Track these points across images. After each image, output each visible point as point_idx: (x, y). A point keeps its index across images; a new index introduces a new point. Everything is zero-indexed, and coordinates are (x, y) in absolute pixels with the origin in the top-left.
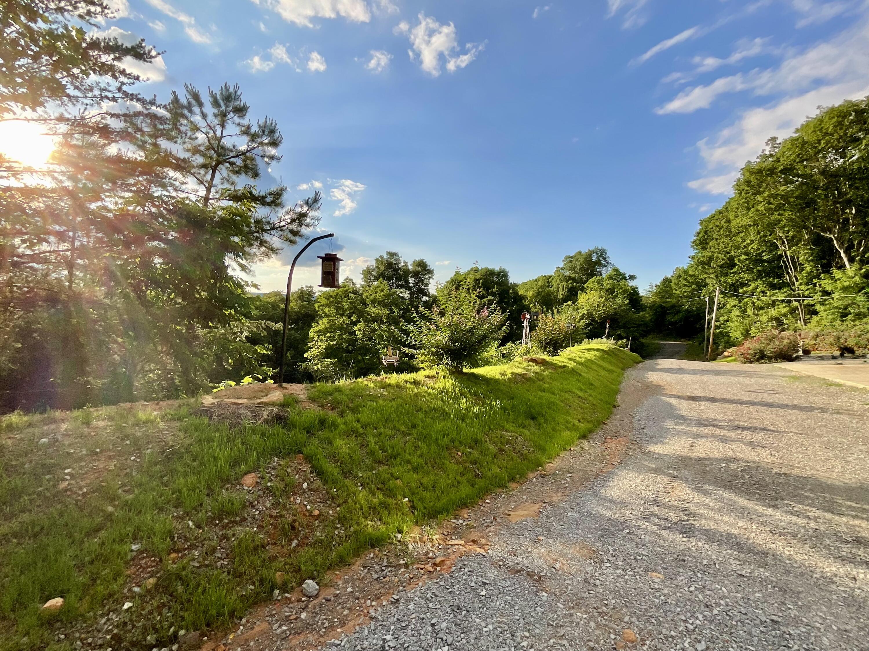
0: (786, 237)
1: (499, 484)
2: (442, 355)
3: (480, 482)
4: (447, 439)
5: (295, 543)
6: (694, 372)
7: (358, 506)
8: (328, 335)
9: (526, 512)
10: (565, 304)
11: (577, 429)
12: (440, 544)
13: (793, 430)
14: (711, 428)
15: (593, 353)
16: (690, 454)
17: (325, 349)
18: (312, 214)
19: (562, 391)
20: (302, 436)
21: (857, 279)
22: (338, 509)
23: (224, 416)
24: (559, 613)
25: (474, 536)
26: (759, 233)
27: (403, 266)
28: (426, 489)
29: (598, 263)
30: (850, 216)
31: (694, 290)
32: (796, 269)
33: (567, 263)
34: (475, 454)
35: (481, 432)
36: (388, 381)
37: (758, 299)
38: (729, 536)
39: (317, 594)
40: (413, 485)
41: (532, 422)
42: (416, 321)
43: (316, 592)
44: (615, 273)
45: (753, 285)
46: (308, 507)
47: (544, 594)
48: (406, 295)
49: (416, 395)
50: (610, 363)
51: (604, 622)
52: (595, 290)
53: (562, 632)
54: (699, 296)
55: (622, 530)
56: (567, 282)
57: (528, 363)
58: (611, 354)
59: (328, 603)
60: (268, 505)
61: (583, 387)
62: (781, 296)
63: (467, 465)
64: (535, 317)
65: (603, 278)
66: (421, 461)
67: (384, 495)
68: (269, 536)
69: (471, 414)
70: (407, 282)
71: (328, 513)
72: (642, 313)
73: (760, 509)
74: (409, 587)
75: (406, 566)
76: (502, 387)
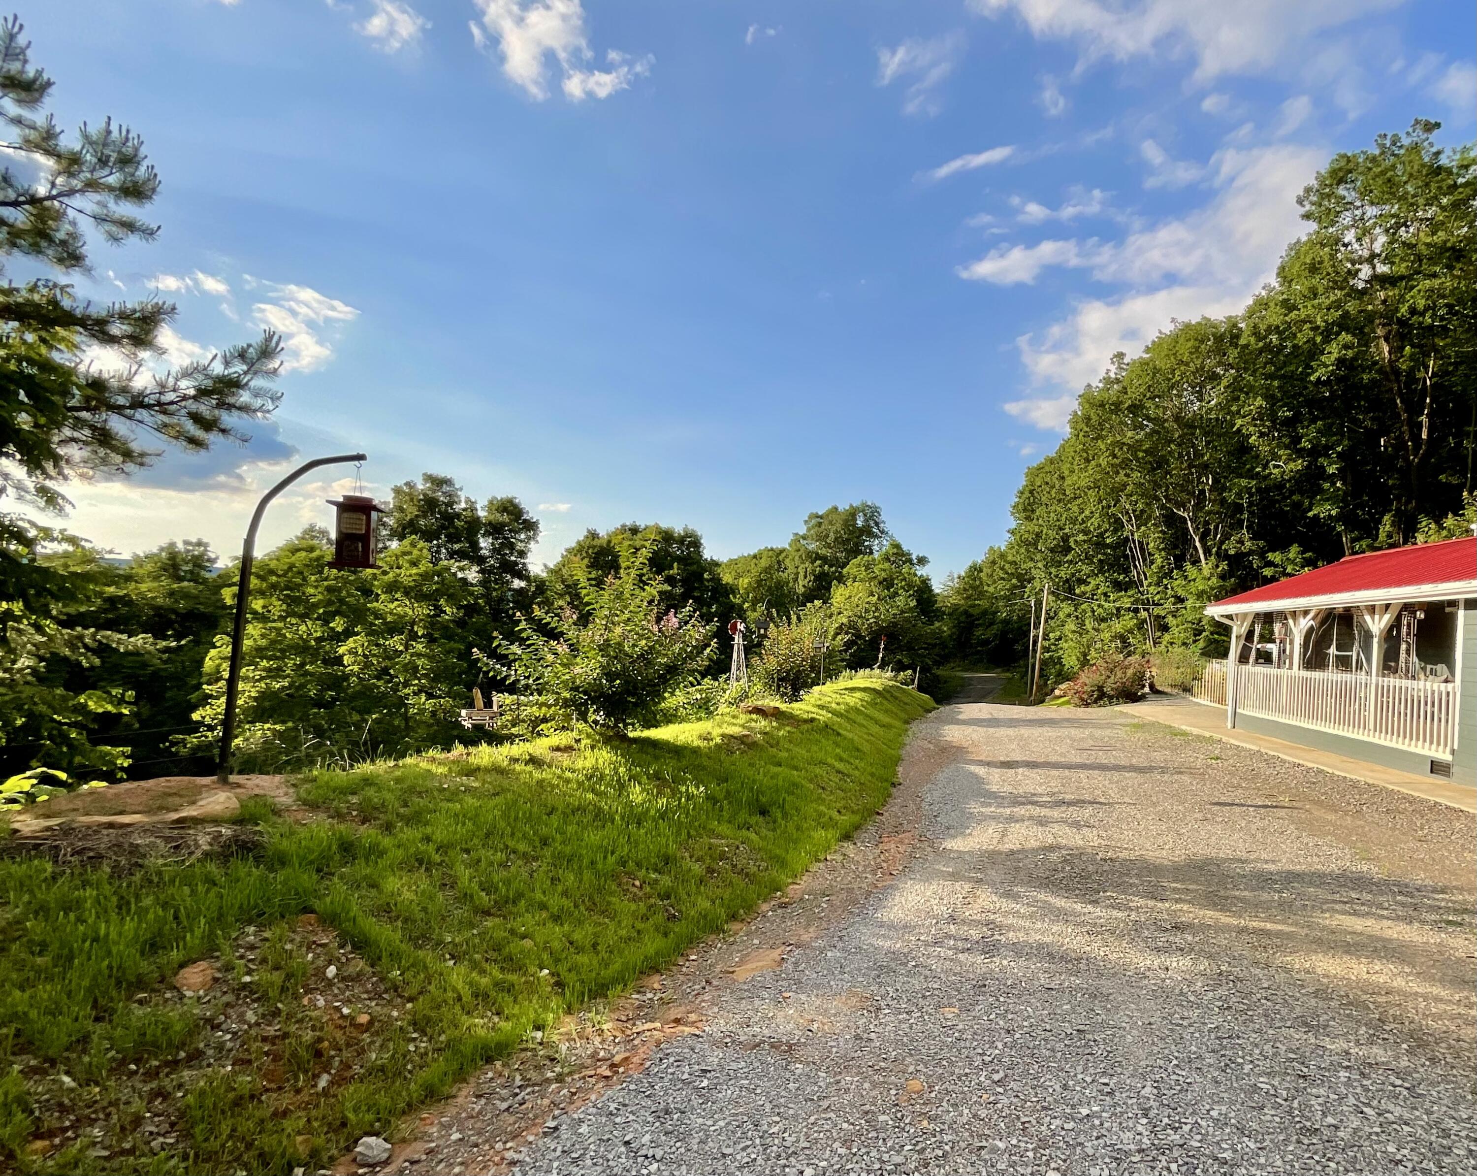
0: (1134, 511)
1: (711, 927)
2: (585, 704)
3: (677, 928)
4: (611, 860)
5: (323, 1081)
6: (1012, 723)
7: (450, 994)
8: (264, 663)
9: (760, 964)
10: (808, 605)
11: (835, 825)
12: (615, 1037)
13: (1127, 800)
14: (1029, 807)
15: (858, 695)
16: (1000, 847)
17: (255, 699)
18: (257, 382)
19: (809, 764)
20: (307, 879)
21: (1214, 580)
22: (409, 1006)
23: (91, 854)
24: (821, 1084)
25: (675, 1012)
26: (1100, 501)
27: (465, 510)
28: (580, 950)
29: (867, 531)
30: (1207, 488)
31: (1015, 587)
32: (1144, 560)
33: (813, 527)
34: (666, 881)
35: (675, 842)
36: (474, 760)
37: (1099, 606)
38: (1041, 946)
39: (388, 1158)
40: (556, 945)
41: (761, 819)
42: (528, 639)
43: (385, 1155)
44: (895, 550)
45: (1093, 582)
46: (346, 1011)
47: (797, 1065)
48: (473, 575)
49: (540, 782)
50: (886, 711)
51: (882, 1079)
52: (861, 581)
53: (825, 1104)
54: (1022, 598)
55: (906, 964)
56: (813, 563)
57: (749, 716)
58: (888, 696)
59: (415, 1167)
60: (251, 1017)
61: (844, 756)
62: (1126, 603)
63: (652, 900)
64: (762, 631)
65: (874, 560)
66: (567, 903)
67: (502, 969)
68: (265, 1076)
69: (652, 812)
70: (475, 546)
71: (390, 1016)
72: (937, 624)
73: (1078, 907)
74: (573, 1106)
75: (560, 1079)
76: (705, 762)
